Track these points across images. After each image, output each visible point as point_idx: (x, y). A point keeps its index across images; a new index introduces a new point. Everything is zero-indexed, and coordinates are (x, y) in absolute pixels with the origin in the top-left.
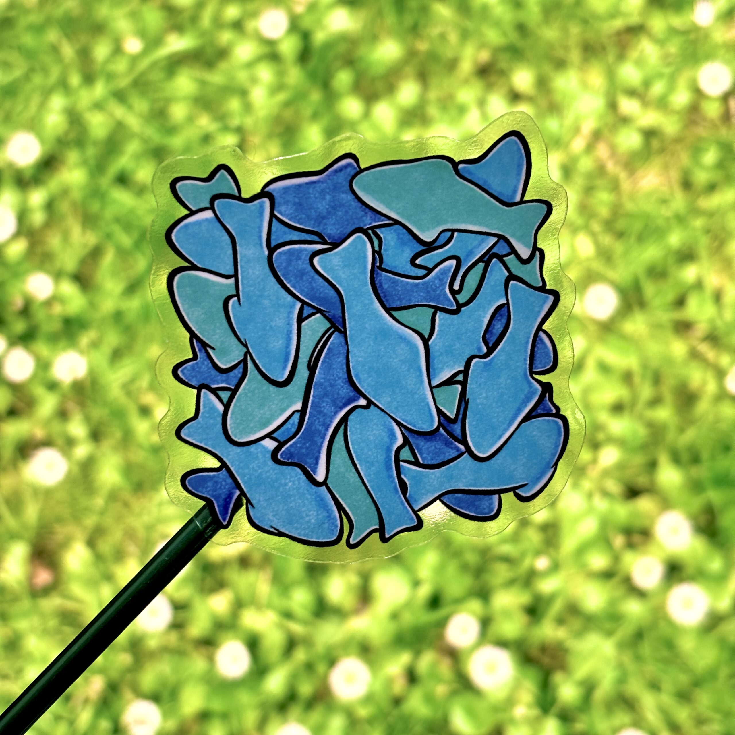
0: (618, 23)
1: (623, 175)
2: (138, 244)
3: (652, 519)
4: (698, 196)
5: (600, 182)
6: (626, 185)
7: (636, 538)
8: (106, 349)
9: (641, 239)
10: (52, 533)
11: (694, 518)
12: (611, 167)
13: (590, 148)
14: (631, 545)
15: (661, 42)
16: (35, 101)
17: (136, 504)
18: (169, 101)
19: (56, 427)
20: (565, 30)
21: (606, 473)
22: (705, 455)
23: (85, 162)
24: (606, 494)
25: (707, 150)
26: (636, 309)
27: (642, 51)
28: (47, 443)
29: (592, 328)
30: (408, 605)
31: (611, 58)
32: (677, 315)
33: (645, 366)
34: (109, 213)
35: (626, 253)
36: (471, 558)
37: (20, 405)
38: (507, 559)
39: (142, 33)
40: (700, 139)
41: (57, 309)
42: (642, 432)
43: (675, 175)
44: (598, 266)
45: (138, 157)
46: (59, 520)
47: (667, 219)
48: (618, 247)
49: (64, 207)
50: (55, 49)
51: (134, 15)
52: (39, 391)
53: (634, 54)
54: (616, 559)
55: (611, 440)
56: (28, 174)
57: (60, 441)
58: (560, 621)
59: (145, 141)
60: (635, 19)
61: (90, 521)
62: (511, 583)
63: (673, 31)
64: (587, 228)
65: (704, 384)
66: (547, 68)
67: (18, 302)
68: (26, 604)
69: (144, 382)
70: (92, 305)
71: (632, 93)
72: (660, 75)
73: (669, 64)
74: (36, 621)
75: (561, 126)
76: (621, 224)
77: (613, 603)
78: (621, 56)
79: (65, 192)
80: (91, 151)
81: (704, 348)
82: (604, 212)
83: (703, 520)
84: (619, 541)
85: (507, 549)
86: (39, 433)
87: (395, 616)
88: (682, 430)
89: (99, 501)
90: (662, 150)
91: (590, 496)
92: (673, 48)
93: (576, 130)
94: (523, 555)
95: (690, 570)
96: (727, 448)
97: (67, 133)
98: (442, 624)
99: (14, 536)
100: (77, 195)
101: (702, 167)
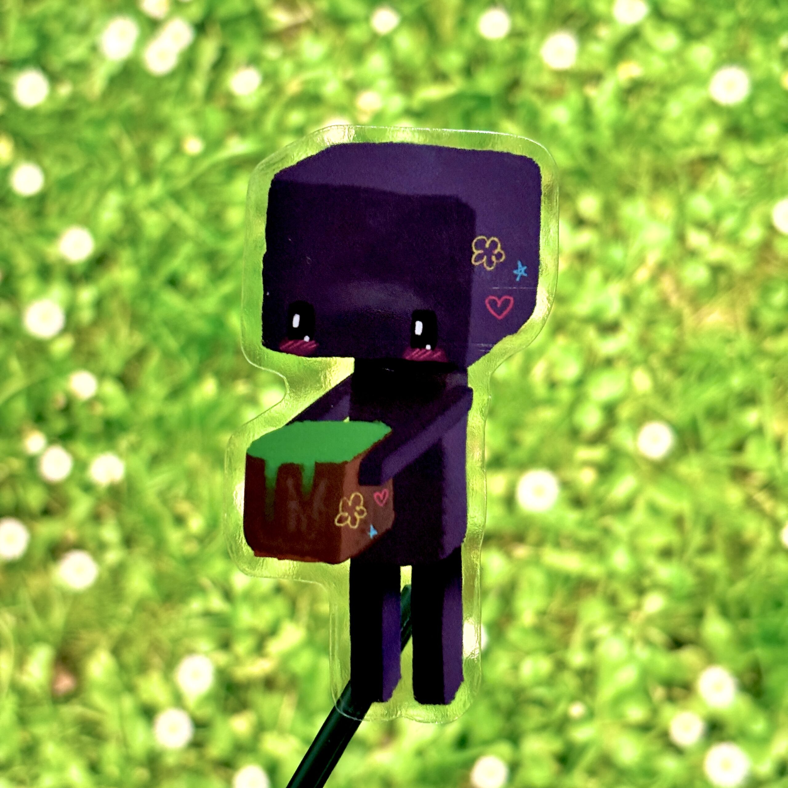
0: (692, 152)
1: (687, 311)
2: (184, 349)
3: (696, 673)
4: (765, 337)
5: (662, 317)
6: (689, 320)
7: (678, 692)
8: (145, 454)
9: (702, 377)
10: (77, 639)
11: (739, 675)
12: (674, 301)
13: (654, 279)
14: (671, 699)
15: (736, 175)
16: (92, 196)
17: (164, 616)
18: (225, 205)
19: (89, 530)
20: (636, 156)
21: (650, 621)
22: (755, 610)
23: (137, 262)
24: (648, 642)
25: (777, 290)
26: (692, 452)
27: (715, 183)
28: (79, 546)
29: (645, 467)
30: (434, 742)
31: (682, 187)
32: (735, 460)
33: (698, 511)
34: (158, 315)
35: (685, 392)
36: (504, 699)
37: (55, 505)
38: (540, 703)
39: (203, 134)
40: (770, 278)
41: (99, 409)
42: (690, 580)
43: (741, 314)
44: (655, 403)
45: (190, 260)
46: (86, 626)
47: (731, 360)
48: (677, 385)
49: (113, 306)
50: (115, 146)
51: (196, 115)
52: (75, 492)
53: (706, 185)
54: (655, 711)
55: (657, 586)
56: (80, 271)
57: (92, 545)
58: (592, 772)
59: (199, 244)
60: (709, 149)
61: (116, 629)
62: (543, 728)
63: (749, 164)
64: (645, 362)
65: (759, 534)
66: (615, 195)
67: (60, 400)
68: (46, 709)
69: (181, 490)
70: (134, 407)
71: (702, 225)
72: (733, 209)
73: (743, 198)
74: (55, 727)
75: (626, 256)
76: (682, 361)
77: (648, 757)
78: (693, 187)
79: (115, 290)
80: (144, 252)
81: (761, 497)
82: (665, 347)
83: (748, 678)
84: (659, 693)
85: (541, 692)
86: (72, 535)
87: (420, 753)
88: (732, 581)
89: (126, 610)
90: (730, 287)
91: (631, 642)
92: (748, 182)
93: (641, 261)
94: (557, 700)
95: (731, 730)
96: (778, 605)
97: (120, 232)
98: (469, 765)
99: (39, 639)
100: (126, 294)
101: (770, 307)
